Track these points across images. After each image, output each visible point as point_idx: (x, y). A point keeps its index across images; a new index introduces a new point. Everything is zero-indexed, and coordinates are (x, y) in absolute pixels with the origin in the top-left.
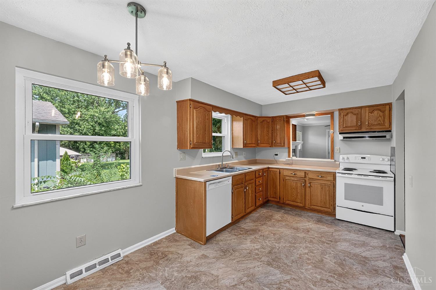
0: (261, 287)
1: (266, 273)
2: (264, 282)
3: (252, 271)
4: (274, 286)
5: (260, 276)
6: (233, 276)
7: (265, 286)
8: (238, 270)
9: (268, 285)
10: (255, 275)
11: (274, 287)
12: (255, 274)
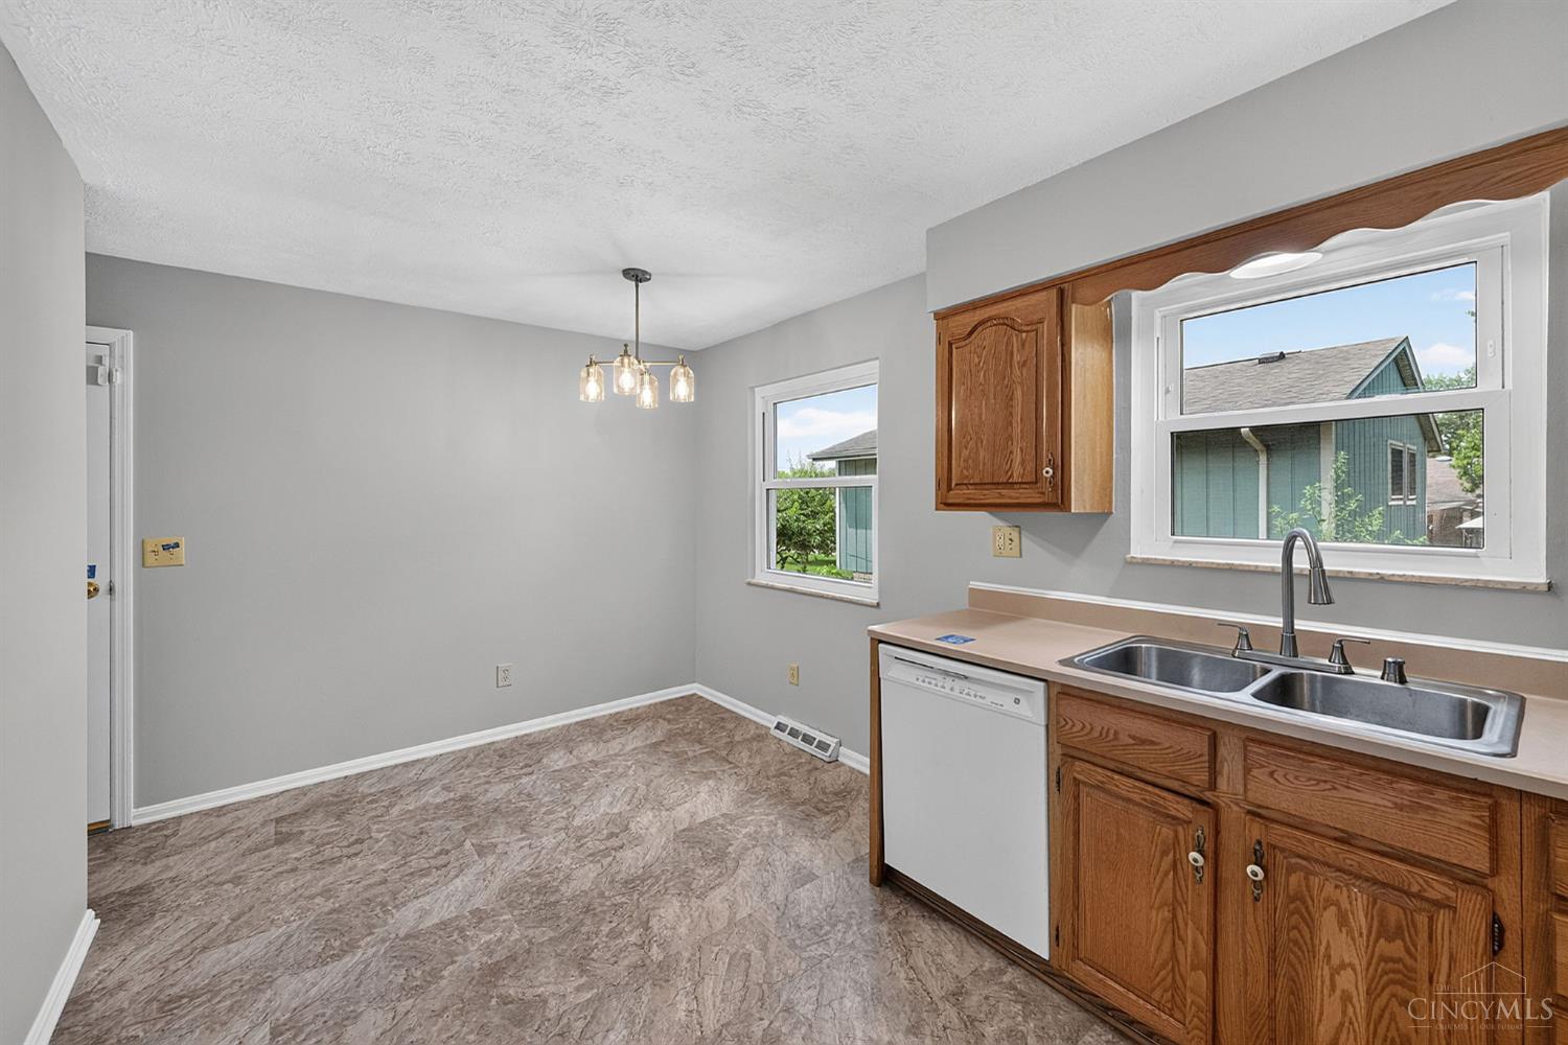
0: (602, 984)
1: (649, 1023)
2: (614, 1003)
3: (682, 983)
4: (580, 1024)
5: (645, 999)
6: (683, 930)
7: (600, 998)
8: (706, 947)
9: (594, 1007)
10: (657, 989)
11: (576, 1021)
12: (661, 987)
